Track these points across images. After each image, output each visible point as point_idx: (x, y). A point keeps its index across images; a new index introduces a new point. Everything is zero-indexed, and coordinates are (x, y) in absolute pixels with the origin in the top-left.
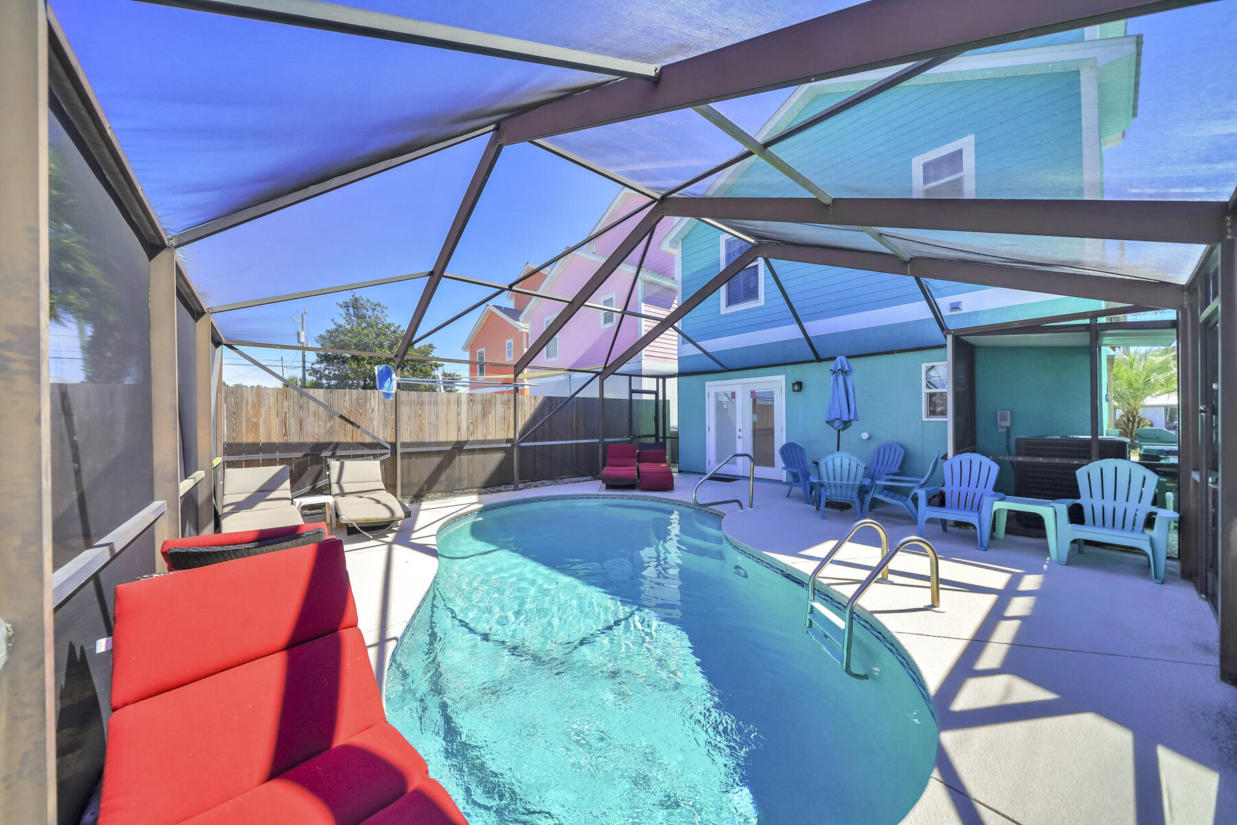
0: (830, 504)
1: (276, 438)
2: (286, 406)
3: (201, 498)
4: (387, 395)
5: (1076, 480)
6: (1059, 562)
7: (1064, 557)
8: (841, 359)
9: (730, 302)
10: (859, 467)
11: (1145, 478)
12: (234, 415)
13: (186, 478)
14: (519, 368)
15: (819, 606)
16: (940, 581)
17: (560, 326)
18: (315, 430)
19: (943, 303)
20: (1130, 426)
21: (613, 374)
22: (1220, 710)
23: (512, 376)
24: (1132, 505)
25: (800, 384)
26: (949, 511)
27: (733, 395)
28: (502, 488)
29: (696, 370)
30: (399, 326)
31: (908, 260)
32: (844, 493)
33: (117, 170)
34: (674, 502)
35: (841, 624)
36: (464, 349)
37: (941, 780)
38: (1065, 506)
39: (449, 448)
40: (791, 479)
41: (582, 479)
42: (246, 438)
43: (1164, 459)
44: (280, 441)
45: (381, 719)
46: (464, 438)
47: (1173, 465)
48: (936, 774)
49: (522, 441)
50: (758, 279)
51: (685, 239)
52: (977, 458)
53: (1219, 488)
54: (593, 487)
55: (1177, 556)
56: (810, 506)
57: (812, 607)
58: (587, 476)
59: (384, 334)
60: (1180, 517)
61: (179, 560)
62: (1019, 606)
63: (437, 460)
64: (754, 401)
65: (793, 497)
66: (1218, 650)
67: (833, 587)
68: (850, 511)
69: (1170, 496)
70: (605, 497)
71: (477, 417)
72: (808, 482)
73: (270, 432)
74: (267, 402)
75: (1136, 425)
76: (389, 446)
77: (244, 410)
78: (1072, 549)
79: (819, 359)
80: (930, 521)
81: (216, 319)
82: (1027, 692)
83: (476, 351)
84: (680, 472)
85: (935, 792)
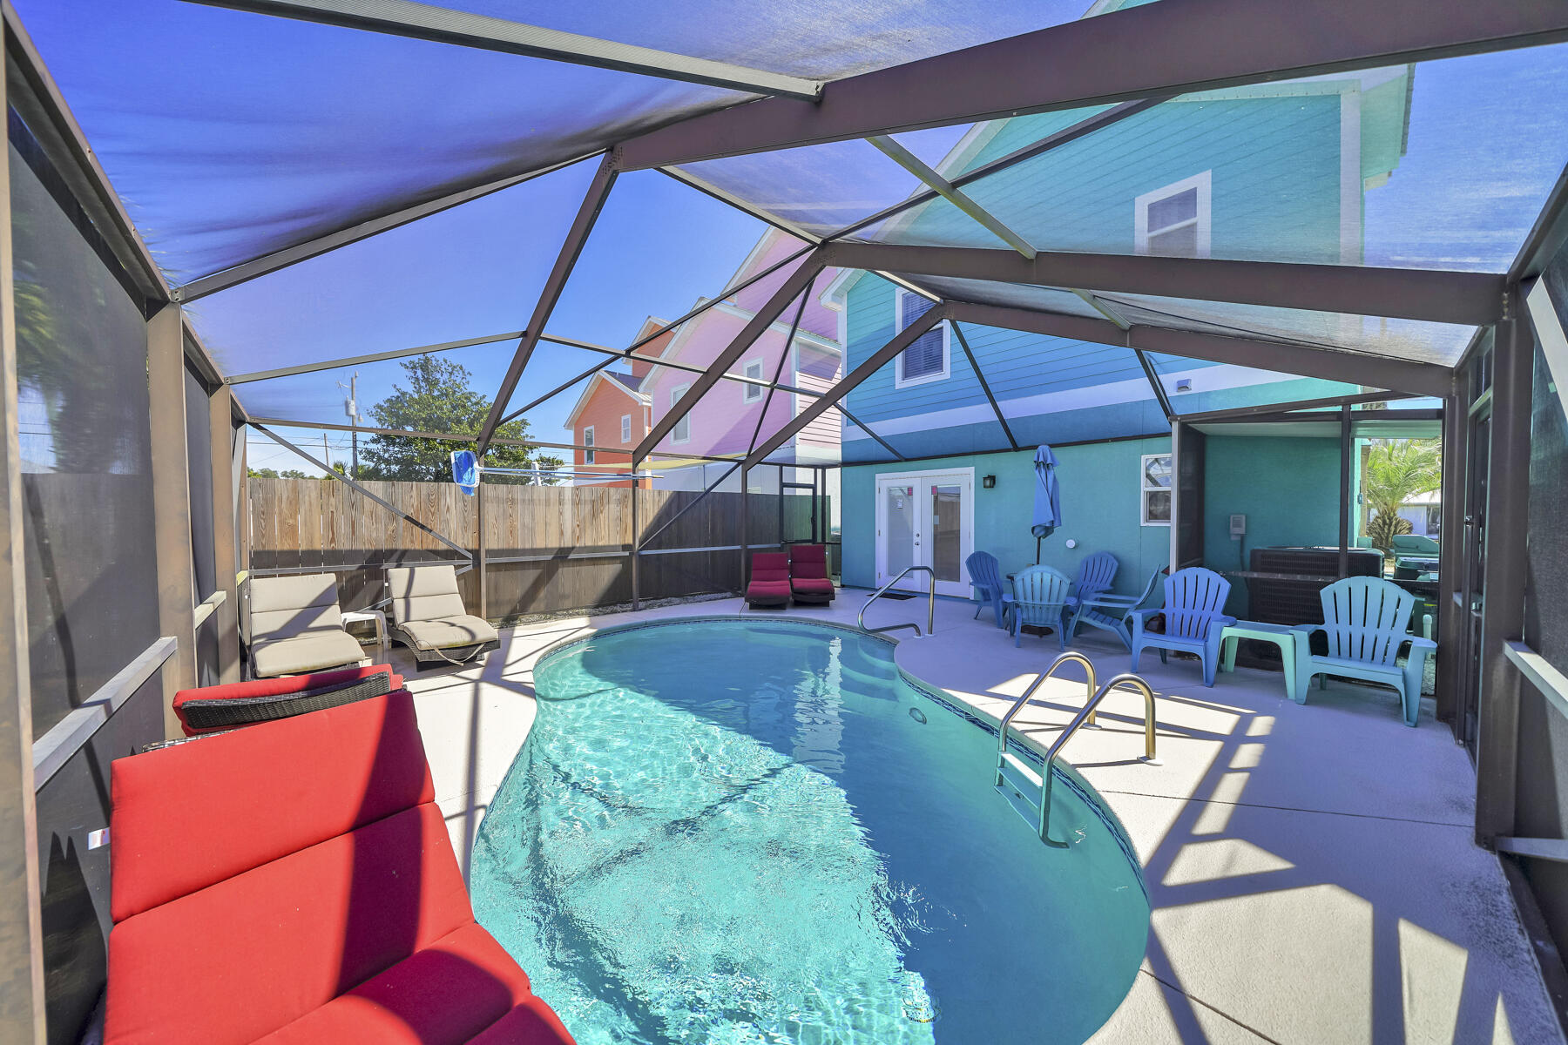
0: (1027, 629)
1: (320, 545)
2: (334, 503)
3: (223, 629)
4: (467, 490)
5: (1319, 601)
6: (1297, 701)
7: (1304, 694)
8: (1043, 448)
9: (906, 375)
10: (1063, 584)
11: (1399, 600)
12: (263, 514)
13: (201, 603)
14: (638, 456)
15: (1011, 758)
16: (1156, 725)
17: (692, 403)
18: (373, 534)
19: (1169, 381)
20: (1386, 531)
21: (759, 462)
22: (1472, 880)
23: (629, 465)
24: (1384, 633)
25: (992, 479)
26: (1169, 639)
27: (910, 490)
28: (618, 608)
29: (863, 459)
30: (484, 396)
31: (1128, 328)
32: (1044, 616)
33: (101, 205)
34: (834, 626)
35: (1038, 780)
36: (568, 426)
37: (1152, 973)
38: (1306, 633)
39: (550, 557)
40: (980, 597)
41: (720, 595)
42: (280, 544)
43: (1424, 574)
44: (326, 548)
45: (467, 920)
46: (568, 543)
47: (1432, 584)
48: (1146, 966)
49: (641, 550)
50: (942, 345)
51: (851, 292)
52: (1204, 573)
53: (1483, 616)
54: (734, 607)
55: (1433, 692)
56: (1003, 630)
57: (1003, 760)
58: (726, 592)
59: (464, 406)
60: (1438, 647)
61: (197, 719)
62: (1247, 755)
63: (532, 574)
64: (936, 499)
65: (983, 620)
66: (1474, 808)
67: (1028, 734)
68: (1050, 637)
69: (1428, 619)
70: (748, 619)
71: (584, 518)
72: (1000, 601)
73: (311, 534)
74: (307, 498)
75: (1393, 528)
76: (470, 555)
77: (277, 509)
78: (1313, 684)
79: (1016, 448)
80: (1147, 650)
81: (233, 392)
82: (1253, 860)
83: (583, 429)
84: (843, 586)
85: (1145, 987)
